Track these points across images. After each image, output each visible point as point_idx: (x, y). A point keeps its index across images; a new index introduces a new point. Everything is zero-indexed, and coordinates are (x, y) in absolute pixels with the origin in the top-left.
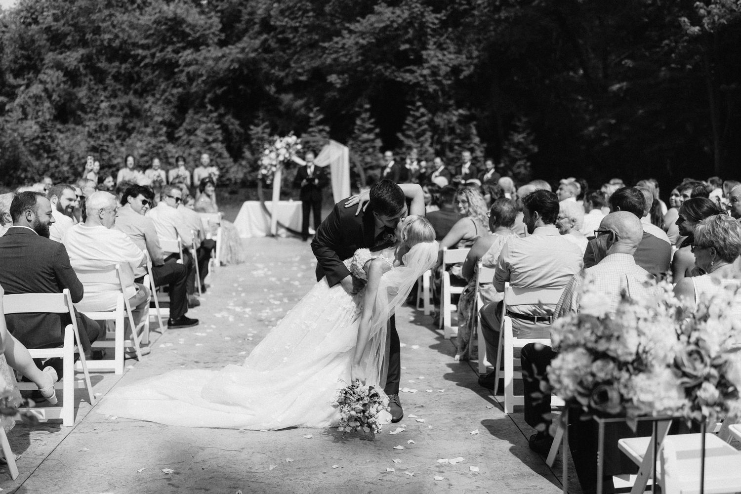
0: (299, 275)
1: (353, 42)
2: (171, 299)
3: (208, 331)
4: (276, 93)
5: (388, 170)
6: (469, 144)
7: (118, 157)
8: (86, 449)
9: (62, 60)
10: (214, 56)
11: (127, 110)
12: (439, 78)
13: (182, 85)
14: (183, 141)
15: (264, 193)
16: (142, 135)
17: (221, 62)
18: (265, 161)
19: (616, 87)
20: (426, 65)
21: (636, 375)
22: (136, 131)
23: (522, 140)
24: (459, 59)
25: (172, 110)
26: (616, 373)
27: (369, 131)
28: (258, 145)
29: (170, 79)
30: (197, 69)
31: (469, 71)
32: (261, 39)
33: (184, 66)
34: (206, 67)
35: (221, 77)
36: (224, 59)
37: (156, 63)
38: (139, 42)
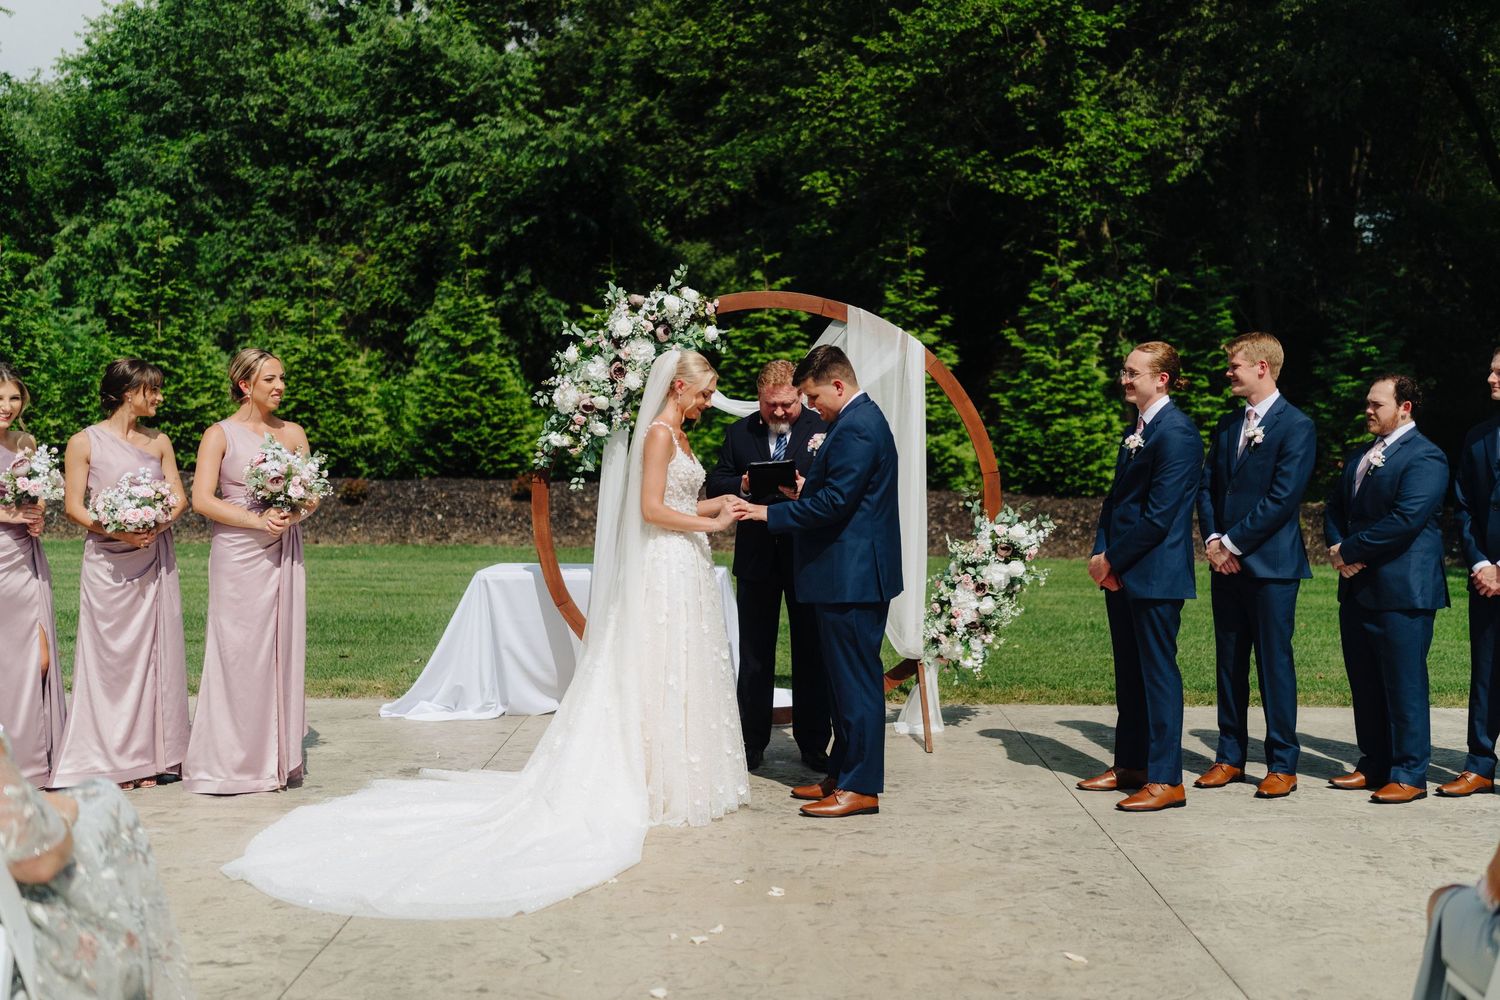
1: (876, 84)
7: (205, 390)
9: (146, 159)
10: (507, 136)
12: (1110, 181)
13: (430, 214)
17: (524, 151)
20: (1072, 148)
25: (404, 276)
27: (923, 324)
29: (403, 198)
30: (464, 171)
31: (1191, 164)
32: (635, 106)
33: (434, 165)
34: (489, 166)
35: (526, 192)
36: (533, 144)
37: (365, 160)
38: (328, 110)
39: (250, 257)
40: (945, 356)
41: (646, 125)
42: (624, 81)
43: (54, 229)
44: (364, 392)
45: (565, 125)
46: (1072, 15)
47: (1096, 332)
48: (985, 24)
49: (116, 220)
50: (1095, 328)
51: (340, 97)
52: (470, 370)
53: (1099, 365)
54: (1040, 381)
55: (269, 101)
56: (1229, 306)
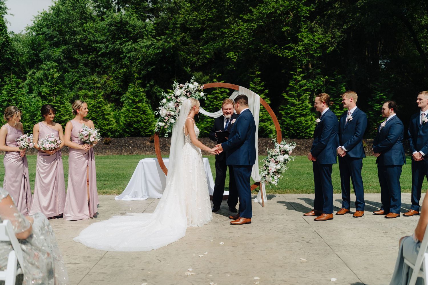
1: (246, 27)
7: (67, 115)
9: (50, 53)
10: (146, 45)
13: (126, 66)
17: (151, 49)
20: (300, 44)
24: (326, 39)
29: (119, 62)
30: (135, 54)
31: (334, 47)
32: (181, 36)
33: (127, 53)
34: (142, 53)
35: (152, 59)
36: (153, 46)
37: (108, 52)
38: (98, 39)
39: (78, 79)
40: (267, 101)
41: (184, 41)
42: (178, 29)
43: (26, 73)
44: (109, 114)
45: (162, 41)
46: (300, 7)
47: (308, 94)
48: (276, 10)
49: (43, 70)
50: (308, 92)
51: (101, 35)
52: (138, 108)
53: (309, 103)
54: (293, 107)
55: (82, 37)
56: (344, 86)
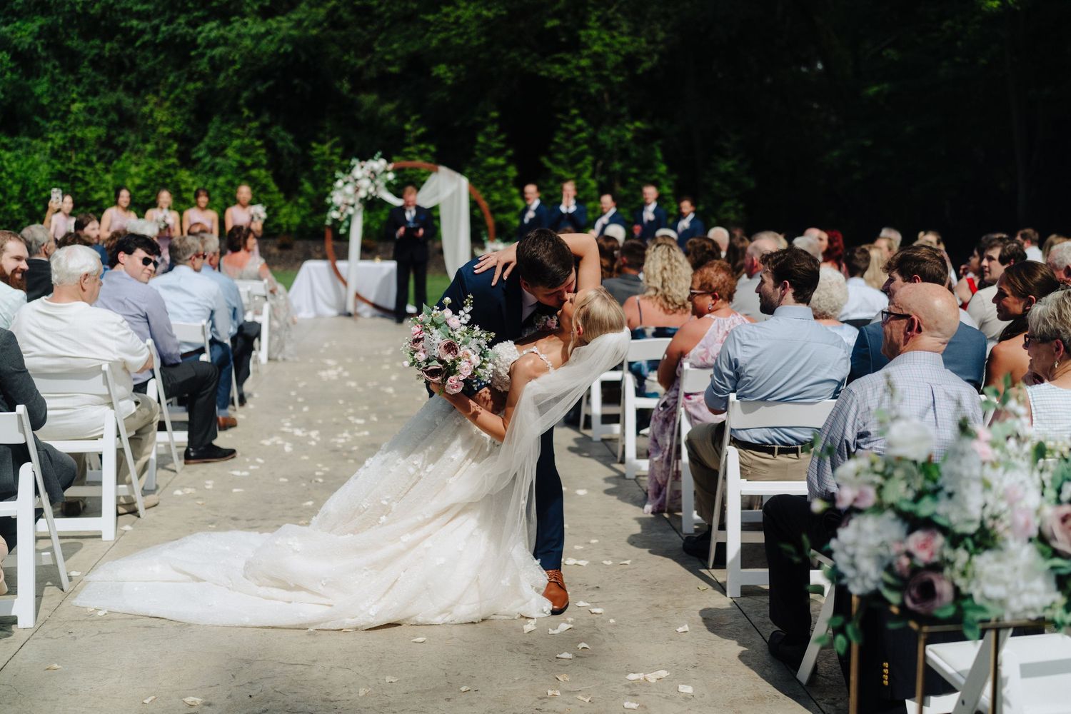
0: (394, 378)
1: (473, 14)
2: (190, 417)
3: (252, 467)
4: (352, 91)
5: (530, 215)
6: (651, 175)
7: (102, 189)
8: (56, 666)
9: (8, 35)
10: (253, 32)
11: (114, 116)
12: (605, 73)
13: (202, 77)
14: (205, 165)
15: (335, 248)
16: (139, 155)
17: (264, 42)
18: (337, 198)
19: (873, 90)
20: (585, 52)
21: (979, 554)
22: (128, 149)
23: (731, 169)
24: (636, 44)
25: (187, 116)
26: (948, 553)
27: (497, 153)
28: (323, 172)
29: (185, 66)
30: (226, 52)
31: (652, 63)
33: (206, 48)
34: (241, 49)
35: (265, 66)
36: (269, 37)
37: (160, 42)
